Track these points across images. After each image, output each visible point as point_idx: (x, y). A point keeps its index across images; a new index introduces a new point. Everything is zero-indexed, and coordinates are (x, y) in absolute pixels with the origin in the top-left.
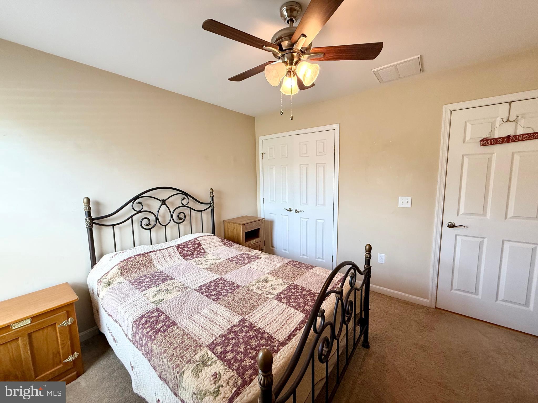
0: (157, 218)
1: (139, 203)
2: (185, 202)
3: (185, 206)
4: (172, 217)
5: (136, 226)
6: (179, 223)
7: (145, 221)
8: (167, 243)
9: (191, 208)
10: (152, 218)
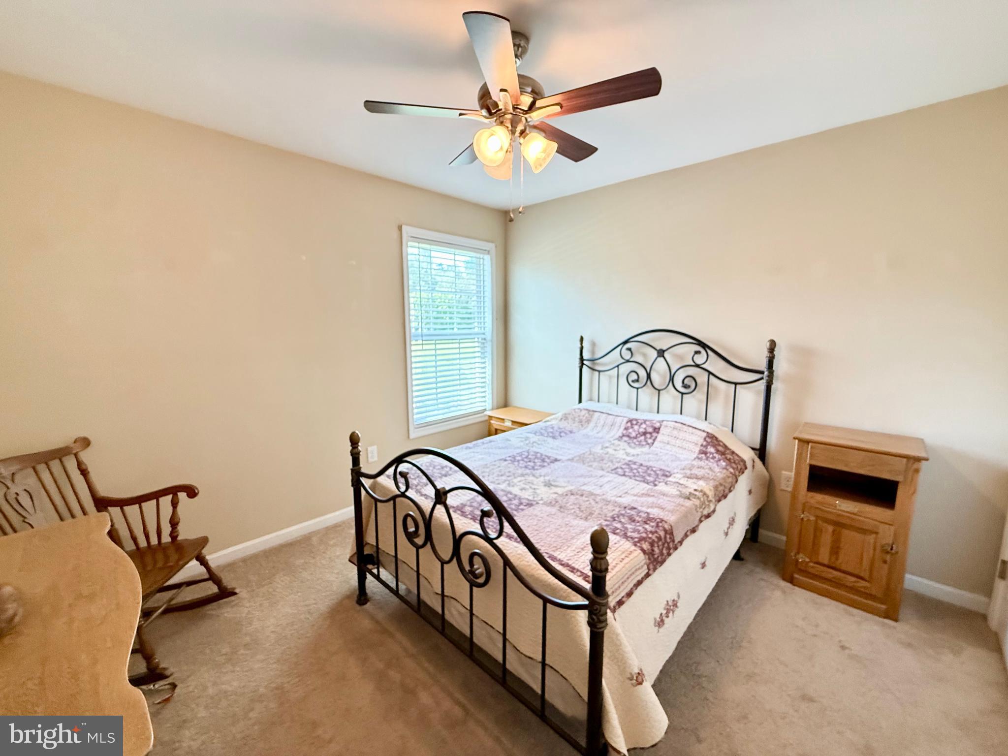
0: (649, 376)
1: (629, 349)
2: (700, 359)
3: (698, 366)
4: (672, 379)
5: (623, 381)
6: (683, 394)
7: (634, 377)
8: (659, 414)
9: (710, 373)
10: (643, 374)
